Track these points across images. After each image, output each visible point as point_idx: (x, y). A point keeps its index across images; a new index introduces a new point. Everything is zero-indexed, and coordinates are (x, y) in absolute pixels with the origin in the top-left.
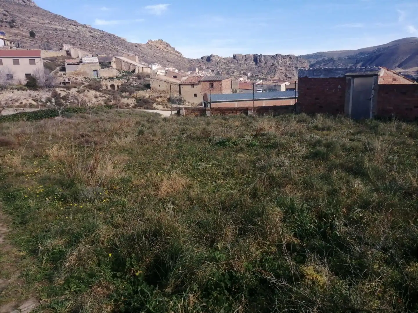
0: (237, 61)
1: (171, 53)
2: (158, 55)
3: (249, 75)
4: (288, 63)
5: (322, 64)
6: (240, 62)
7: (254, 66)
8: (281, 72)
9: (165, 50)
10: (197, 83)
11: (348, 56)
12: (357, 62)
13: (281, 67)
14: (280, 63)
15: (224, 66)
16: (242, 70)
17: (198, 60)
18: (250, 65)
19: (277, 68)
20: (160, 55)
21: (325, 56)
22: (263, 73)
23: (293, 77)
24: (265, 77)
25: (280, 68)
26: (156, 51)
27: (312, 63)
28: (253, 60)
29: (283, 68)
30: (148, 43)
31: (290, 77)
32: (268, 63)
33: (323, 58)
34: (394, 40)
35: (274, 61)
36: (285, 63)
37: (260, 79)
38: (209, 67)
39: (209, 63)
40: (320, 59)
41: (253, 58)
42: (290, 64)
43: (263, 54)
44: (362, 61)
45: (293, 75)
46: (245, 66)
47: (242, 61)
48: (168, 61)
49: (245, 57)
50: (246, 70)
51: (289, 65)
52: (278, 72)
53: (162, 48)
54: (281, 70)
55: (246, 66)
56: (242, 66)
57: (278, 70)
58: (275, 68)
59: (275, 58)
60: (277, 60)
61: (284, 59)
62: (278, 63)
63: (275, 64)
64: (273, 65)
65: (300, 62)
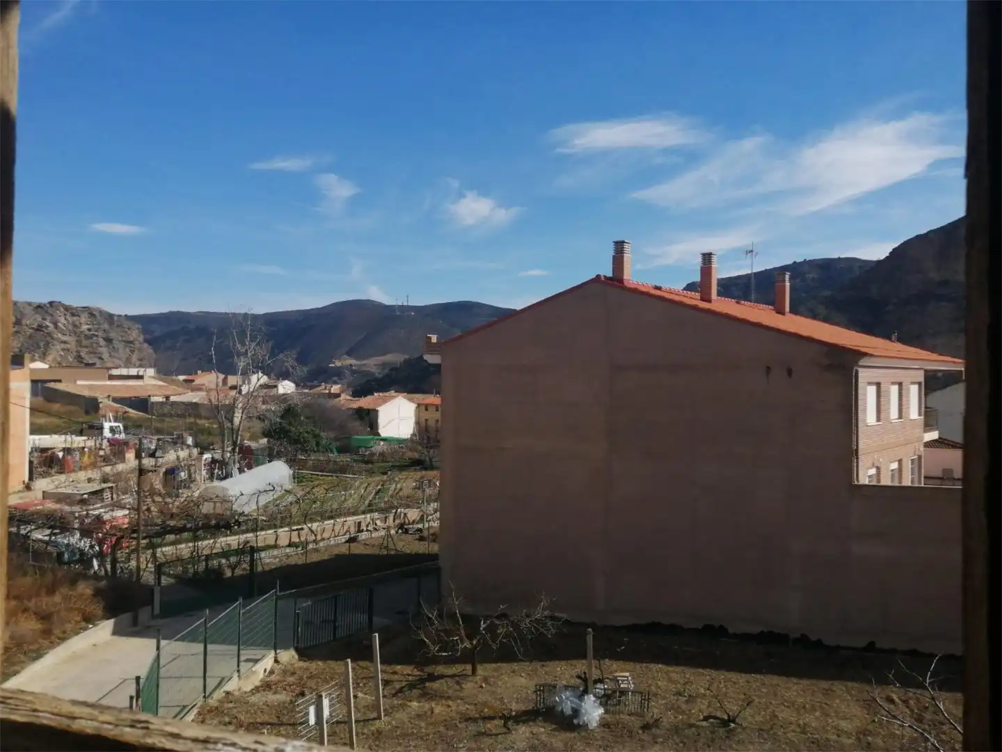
4: (85, 327)
8: (63, 350)
13: (64, 334)
14: (60, 325)
19: (52, 338)
25: (63, 338)
29: (70, 339)
32: (24, 322)
35: (45, 319)
36: (75, 326)
42: (89, 330)
45: (101, 358)
51: (87, 332)
52: (53, 348)
54: (65, 342)
57: (55, 342)
58: (45, 337)
59: (46, 312)
60: (52, 315)
61: (73, 315)
62: (55, 324)
63: (47, 327)
64: (40, 328)
65: (118, 326)
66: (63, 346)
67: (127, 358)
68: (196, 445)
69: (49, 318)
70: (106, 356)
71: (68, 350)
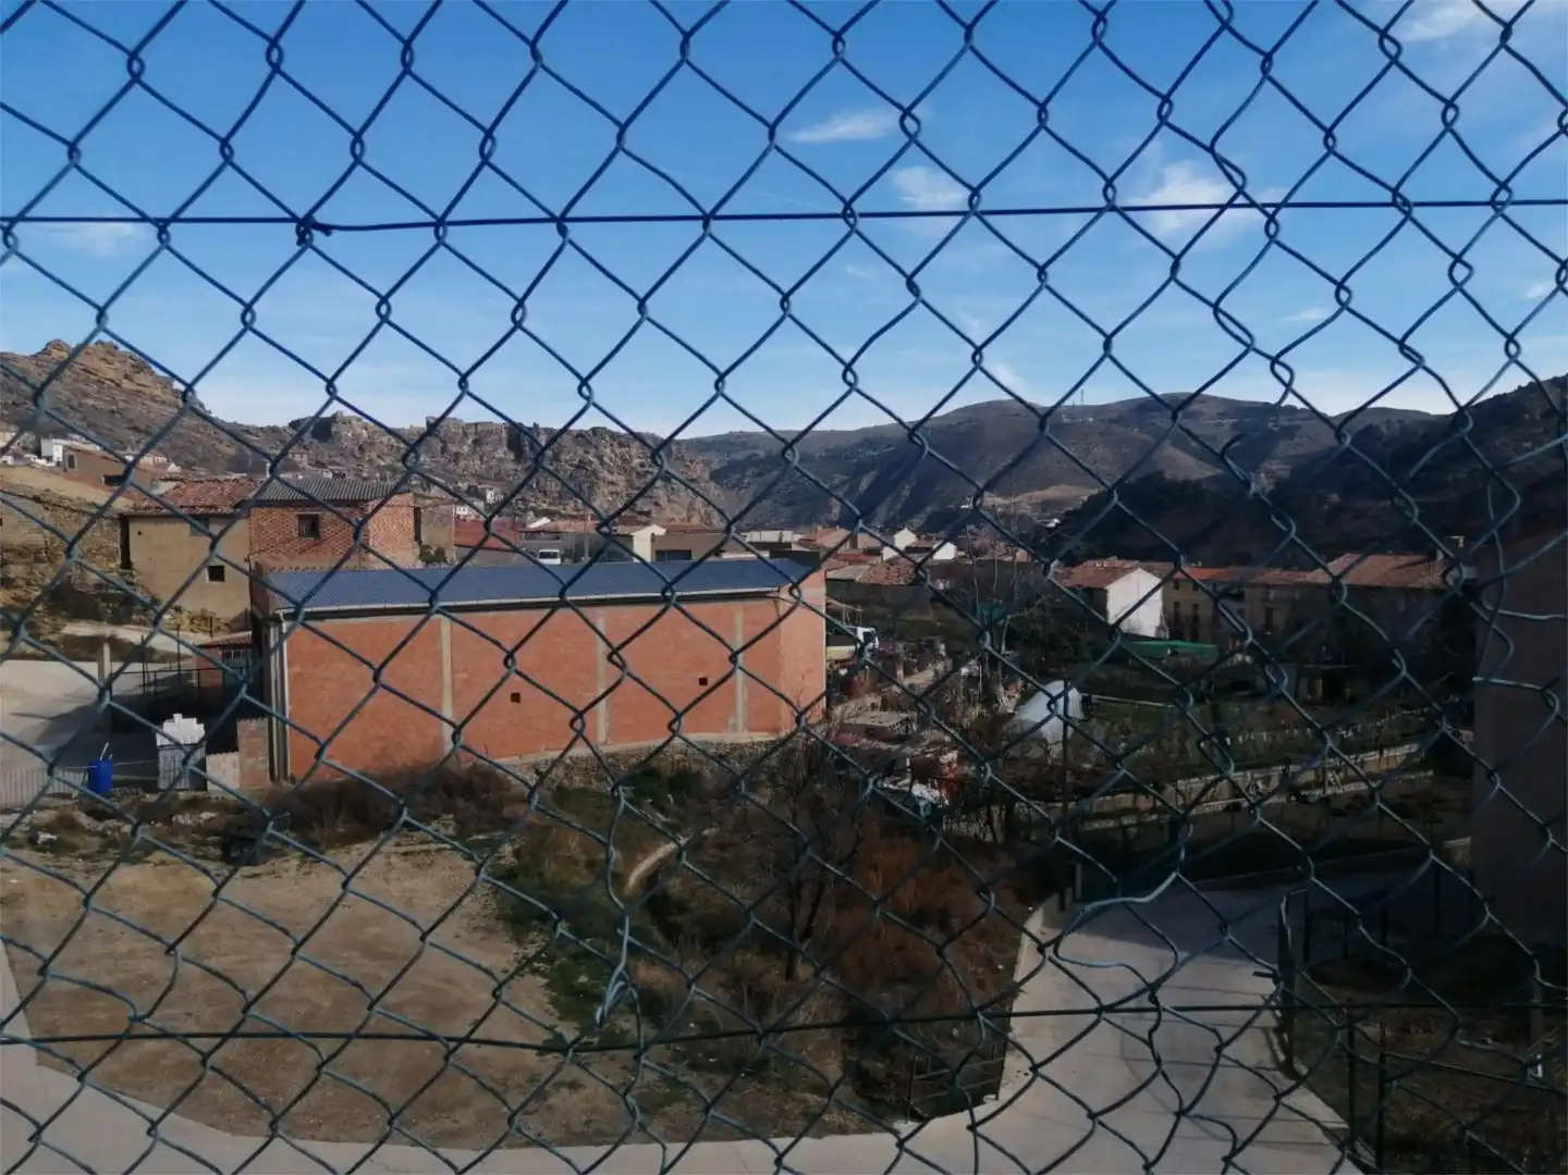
0: (440, 445)
1: (153, 399)
2: (91, 402)
3: (490, 496)
4: (636, 462)
5: (749, 473)
6: (453, 448)
7: (511, 466)
8: (612, 493)
9: (126, 384)
10: (227, 510)
11: (827, 450)
12: (861, 469)
13: (612, 473)
14: (606, 459)
15: (388, 461)
16: (462, 477)
17: (274, 430)
18: (493, 463)
19: (597, 477)
20: (100, 404)
21: (756, 448)
22: (545, 493)
23: (654, 509)
24: (553, 508)
25: (610, 478)
26: (82, 386)
27: (715, 466)
28: (505, 442)
29: (621, 479)
30: (45, 351)
31: (645, 509)
32: (563, 457)
33: (749, 452)
34: (962, 406)
35: (587, 452)
36: (624, 460)
37: (539, 514)
38: (325, 459)
39: (322, 447)
40: (740, 456)
41: (504, 435)
42: (642, 465)
43: (542, 425)
44: (873, 467)
45: (656, 504)
46: (476, 465)
47: (462, 443)
48: (136, 429)
49: (472, 430)
50: (480, 477)
51: (640, 469)
52: (599, 492)
53: (112, 375)
54: (613, 483)
55: (478, 462)
56: (462, 463)
57: (601, 483)
58: (589, 477)
59: (590, 443)
60: (597, 447)
61: (621, 445)
62: (600, 458)
63: (591, 462)
64: (581, 465)
65: (677, 459)
66: (611, 487)
67: (691, 504)
68: (950, 653)
69: (592, 451)
70: (663, 501)
71: (617, 494)
